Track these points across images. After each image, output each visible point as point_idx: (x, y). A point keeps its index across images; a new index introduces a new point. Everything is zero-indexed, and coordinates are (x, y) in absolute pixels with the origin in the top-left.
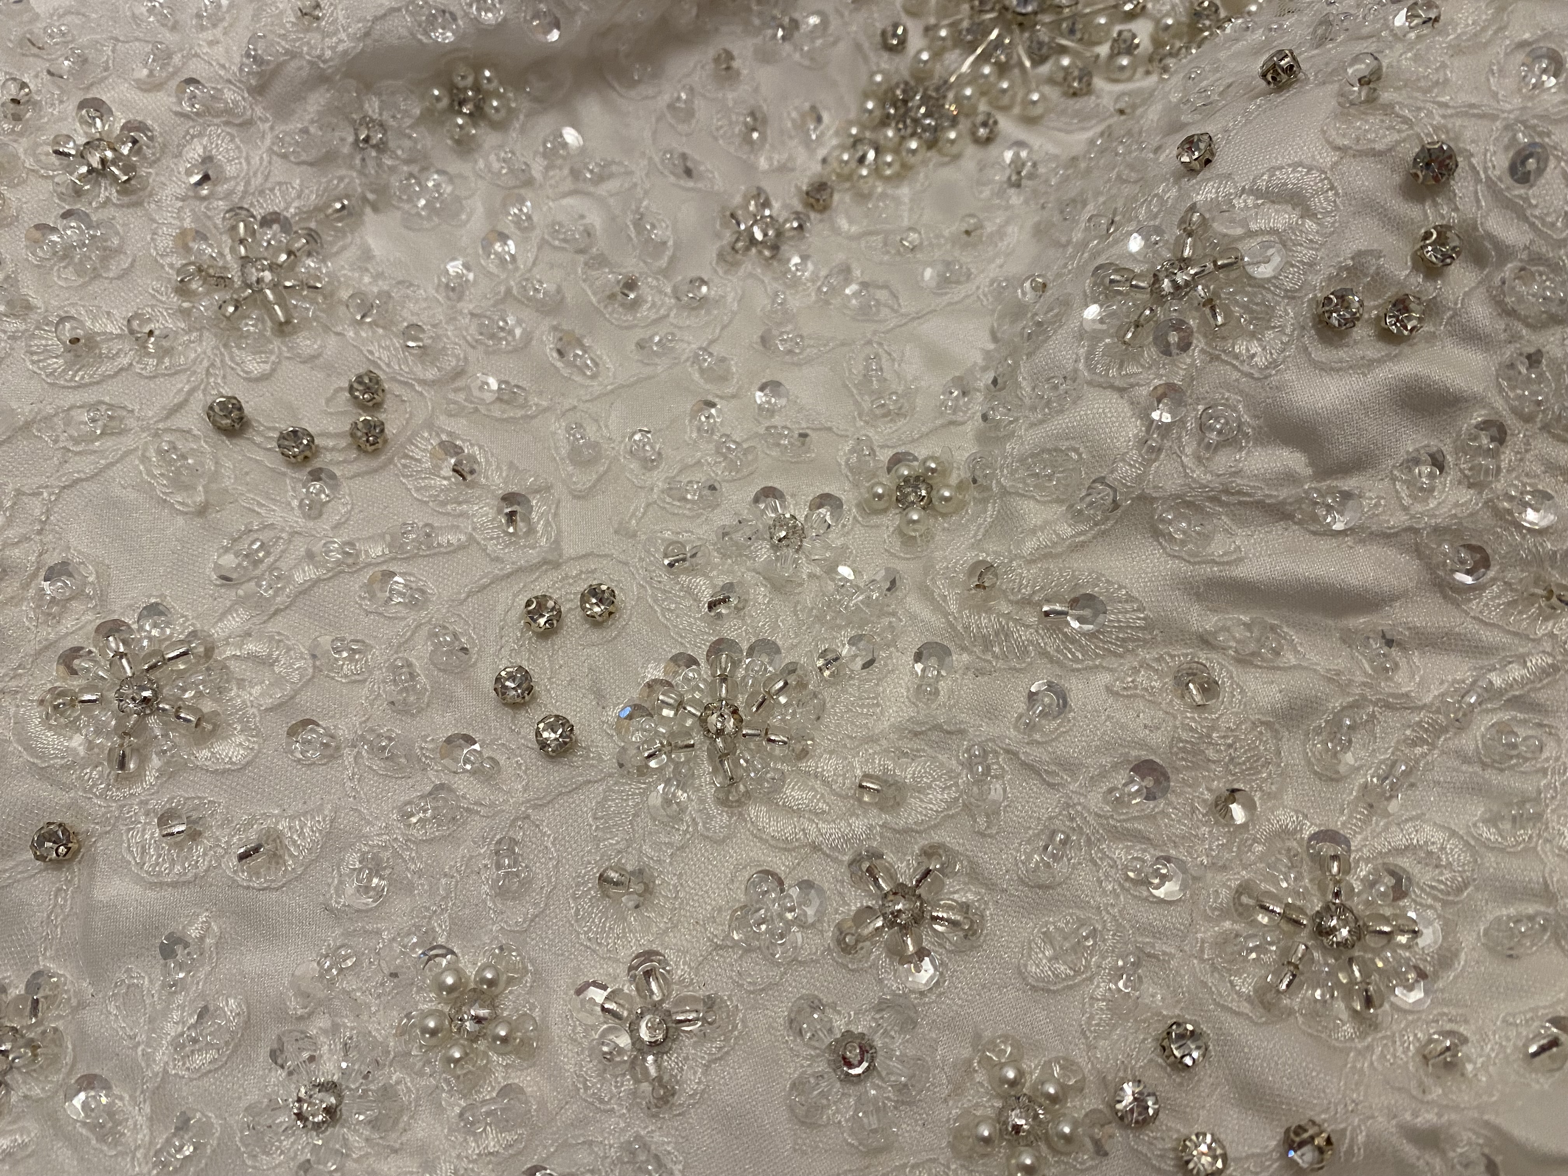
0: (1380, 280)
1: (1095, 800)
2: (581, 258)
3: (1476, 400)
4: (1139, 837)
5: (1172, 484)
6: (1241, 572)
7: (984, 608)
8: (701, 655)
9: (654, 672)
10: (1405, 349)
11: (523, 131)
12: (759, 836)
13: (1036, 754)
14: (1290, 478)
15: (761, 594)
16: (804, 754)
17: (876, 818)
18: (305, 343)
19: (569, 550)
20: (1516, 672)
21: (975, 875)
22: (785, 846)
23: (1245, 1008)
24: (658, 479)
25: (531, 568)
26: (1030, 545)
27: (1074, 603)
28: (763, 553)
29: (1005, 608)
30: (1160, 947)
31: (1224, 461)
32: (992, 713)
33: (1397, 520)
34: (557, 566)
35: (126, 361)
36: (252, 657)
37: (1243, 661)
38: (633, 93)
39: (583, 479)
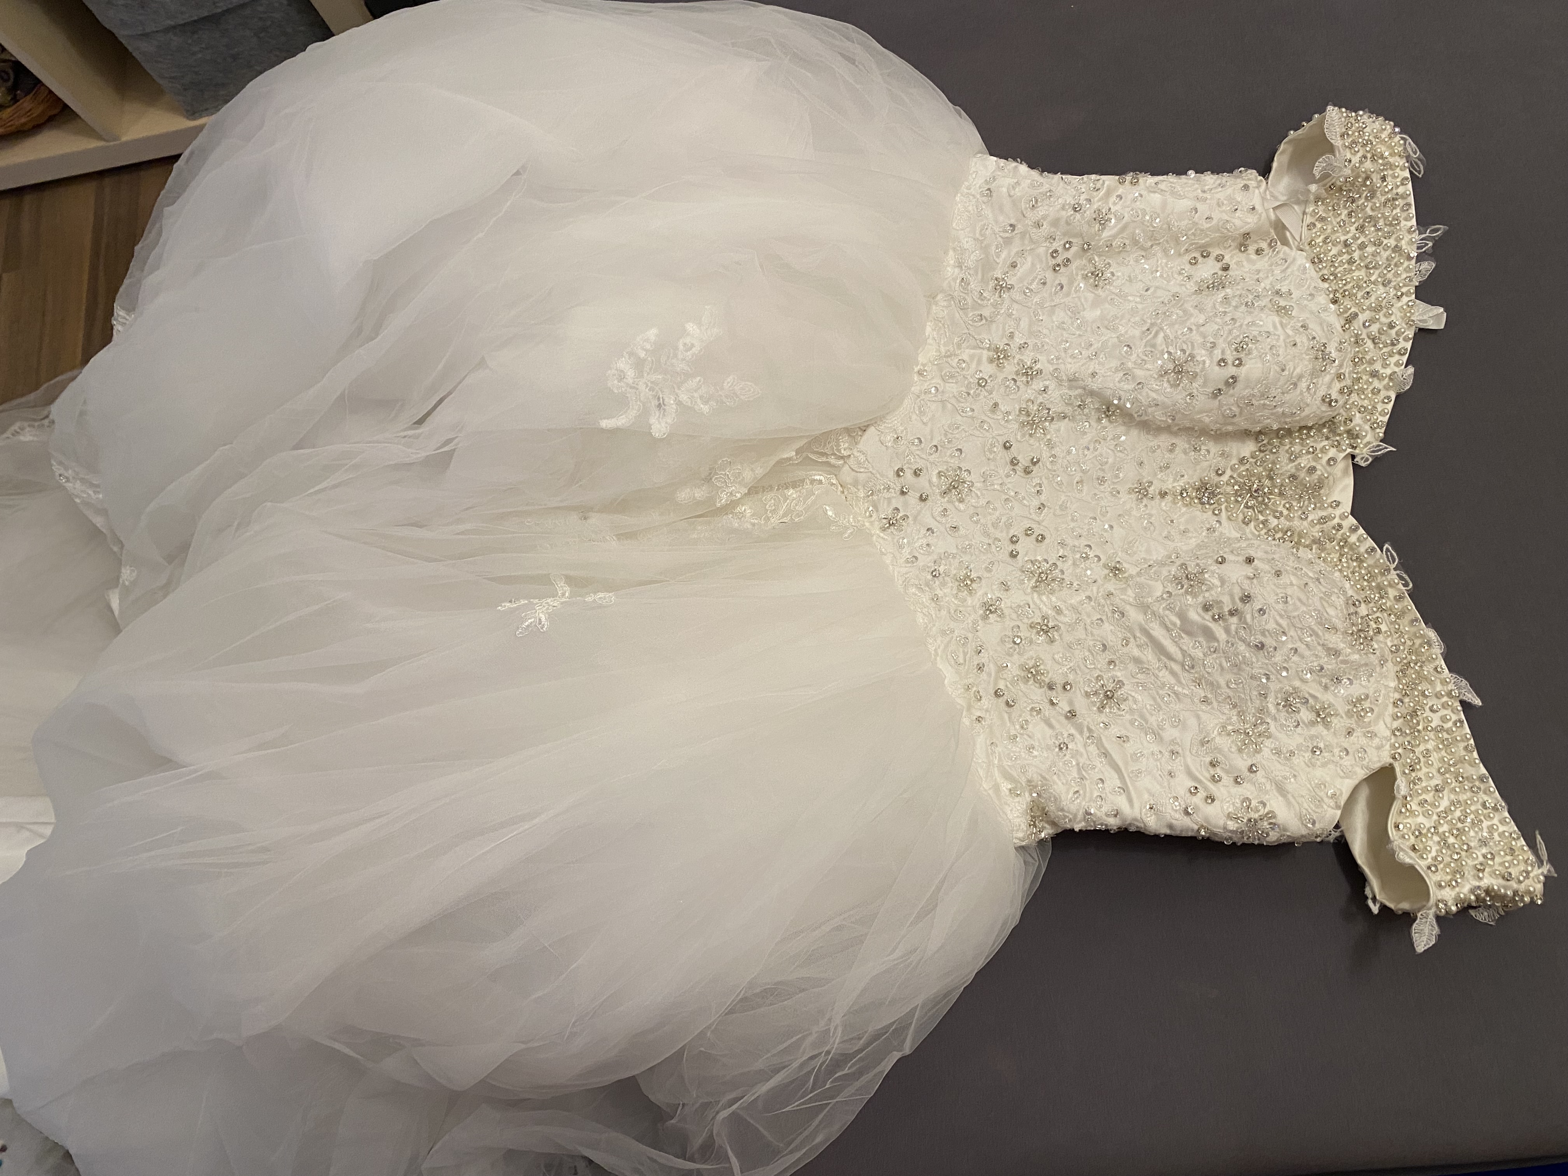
0: (1222, 608)
1: (1091, 643)
2: (1100, 466)
3: (1218, 641)
4: (1092, 654)
5: (1155, 609)
6: (1151, 632)
7: (1105, 599)
8: (1050, 563)
9: (1039, 558)
10: (1214, 622)
12: (1032, 599)
13: (1089, 628)
14: (1174, 624)
15: (1070, 562)
16: (1051, 594)
17: (1054, 614)
18: (1032, 441)
19: (1043, 524)
20: (1180, 689)
21: (1060, 636)
22: (1035, 604)
23: (1083, 692)
24: (1072, 525)
25: (1035, 521)
26: (1122, 597)
27: (1120, 612)
28: (1078, 556)
29: (1108, 602)
30: (1078, 672)
31: (1167, 612)
32: (1089, 616)
33: (1185, 648)
34: (1039, 524)
35: (999, 418)
36: (977, 495)
37: (1138, 646)
39: (1058, 512)
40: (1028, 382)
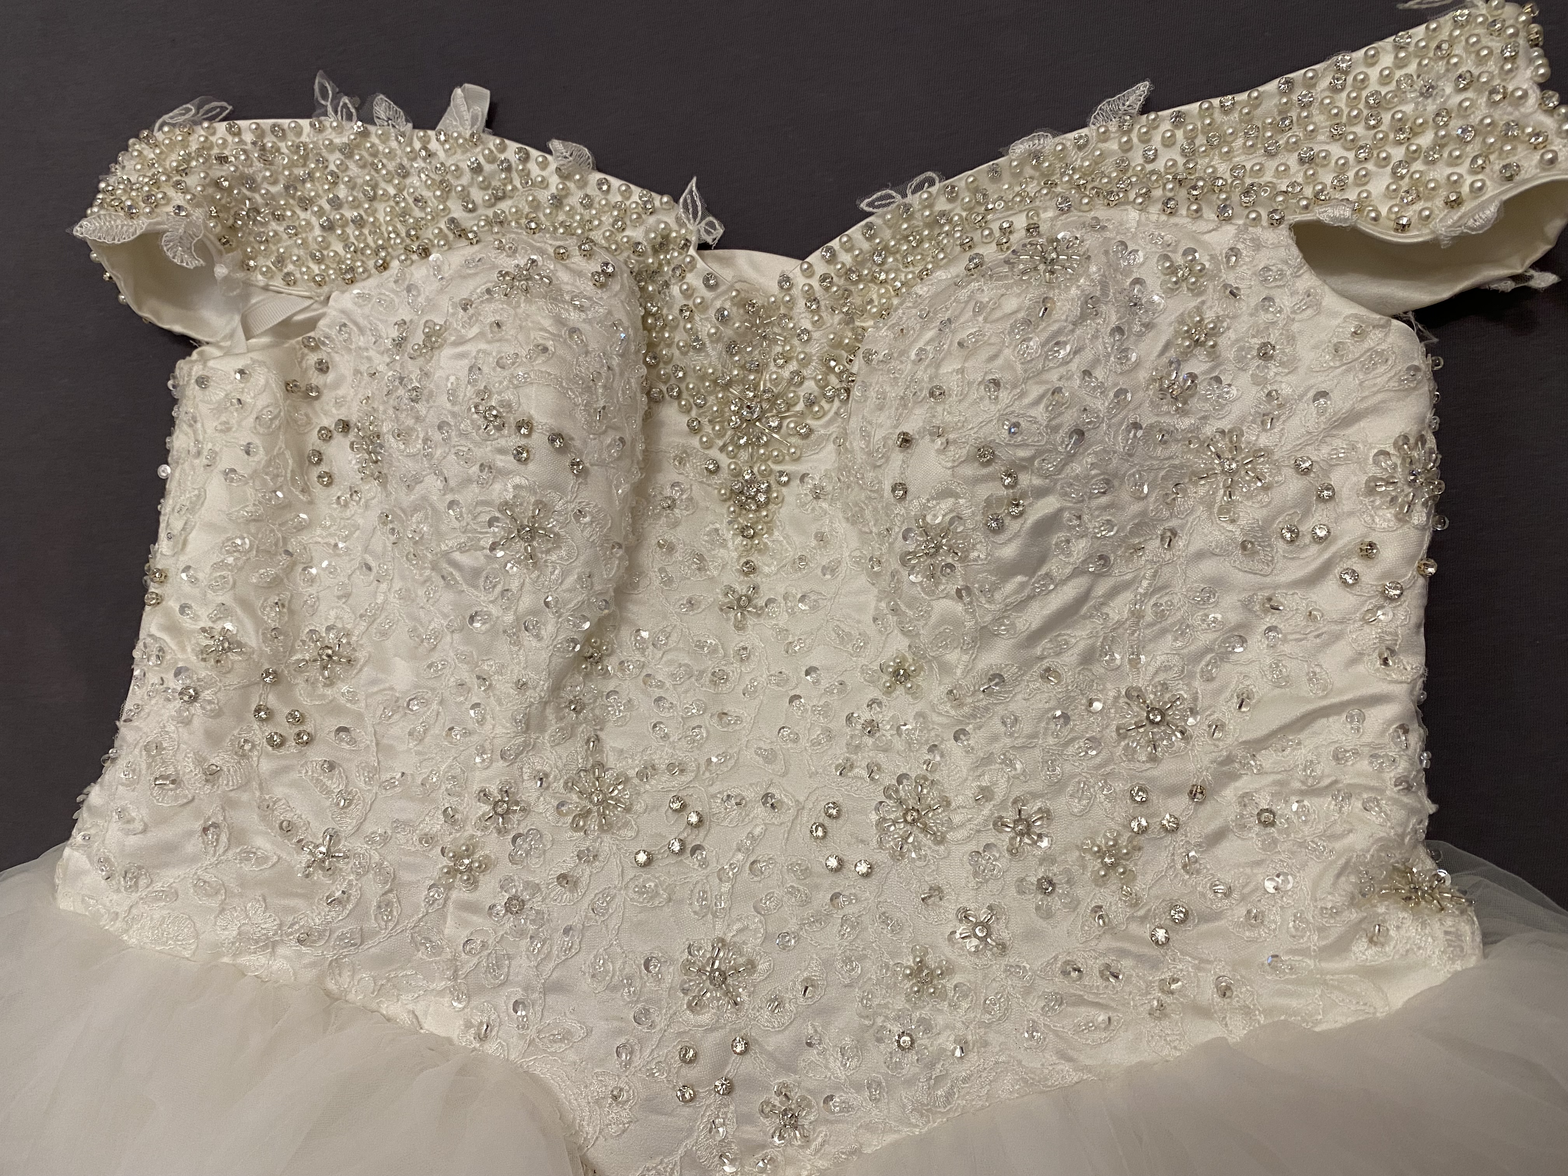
0: (999, 500)
1: (1051, 741)
2: (693, 679)
3: (1061, 510)
4: (1073, 740)
5: (988, 618)
6: (1034, 626)
7: (961, 705)
8: (883, 799)
9: (874, 817)
10: (1026, 516)
11: (620, 646)
12: (958, 843)
13: (1019, 742)
14: (1023, 586)
15: (881, 758)
16: (949, 804)
17: (989, 806)
18: (638, 807)
19: (802, 799)
20: (1145, 583)
21: (1035, 796)
22: (969, 838)
23: (1148, 765)
24: (804, 743)
25: (796, 817)
26: (959, 672)
27: (990, 680)
28: (870, 741)
29: (969, 700)
30: (1108, 769)
31: (998, 596)
32: (995, 738)
33: (1068, 570)
34: (803, 808)
35: (587, 872)
36: (740, 931)
37: (1058, 654)
38: (641, 590)
39: (779, 766)
40: (523, 810)
